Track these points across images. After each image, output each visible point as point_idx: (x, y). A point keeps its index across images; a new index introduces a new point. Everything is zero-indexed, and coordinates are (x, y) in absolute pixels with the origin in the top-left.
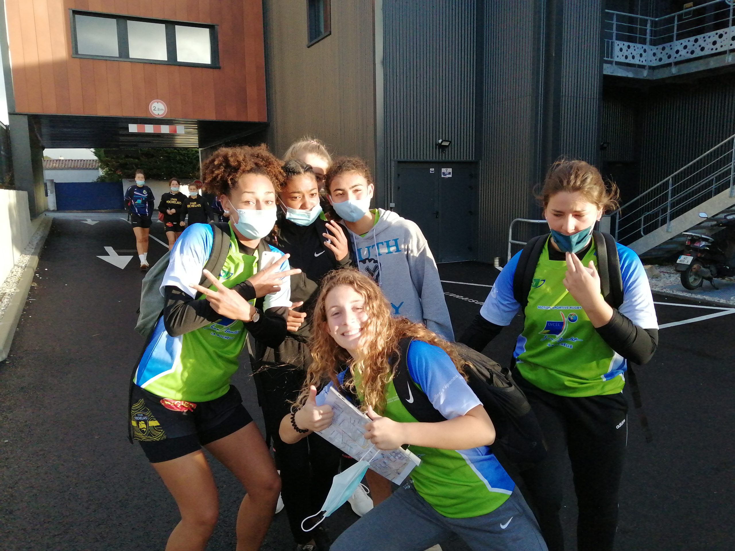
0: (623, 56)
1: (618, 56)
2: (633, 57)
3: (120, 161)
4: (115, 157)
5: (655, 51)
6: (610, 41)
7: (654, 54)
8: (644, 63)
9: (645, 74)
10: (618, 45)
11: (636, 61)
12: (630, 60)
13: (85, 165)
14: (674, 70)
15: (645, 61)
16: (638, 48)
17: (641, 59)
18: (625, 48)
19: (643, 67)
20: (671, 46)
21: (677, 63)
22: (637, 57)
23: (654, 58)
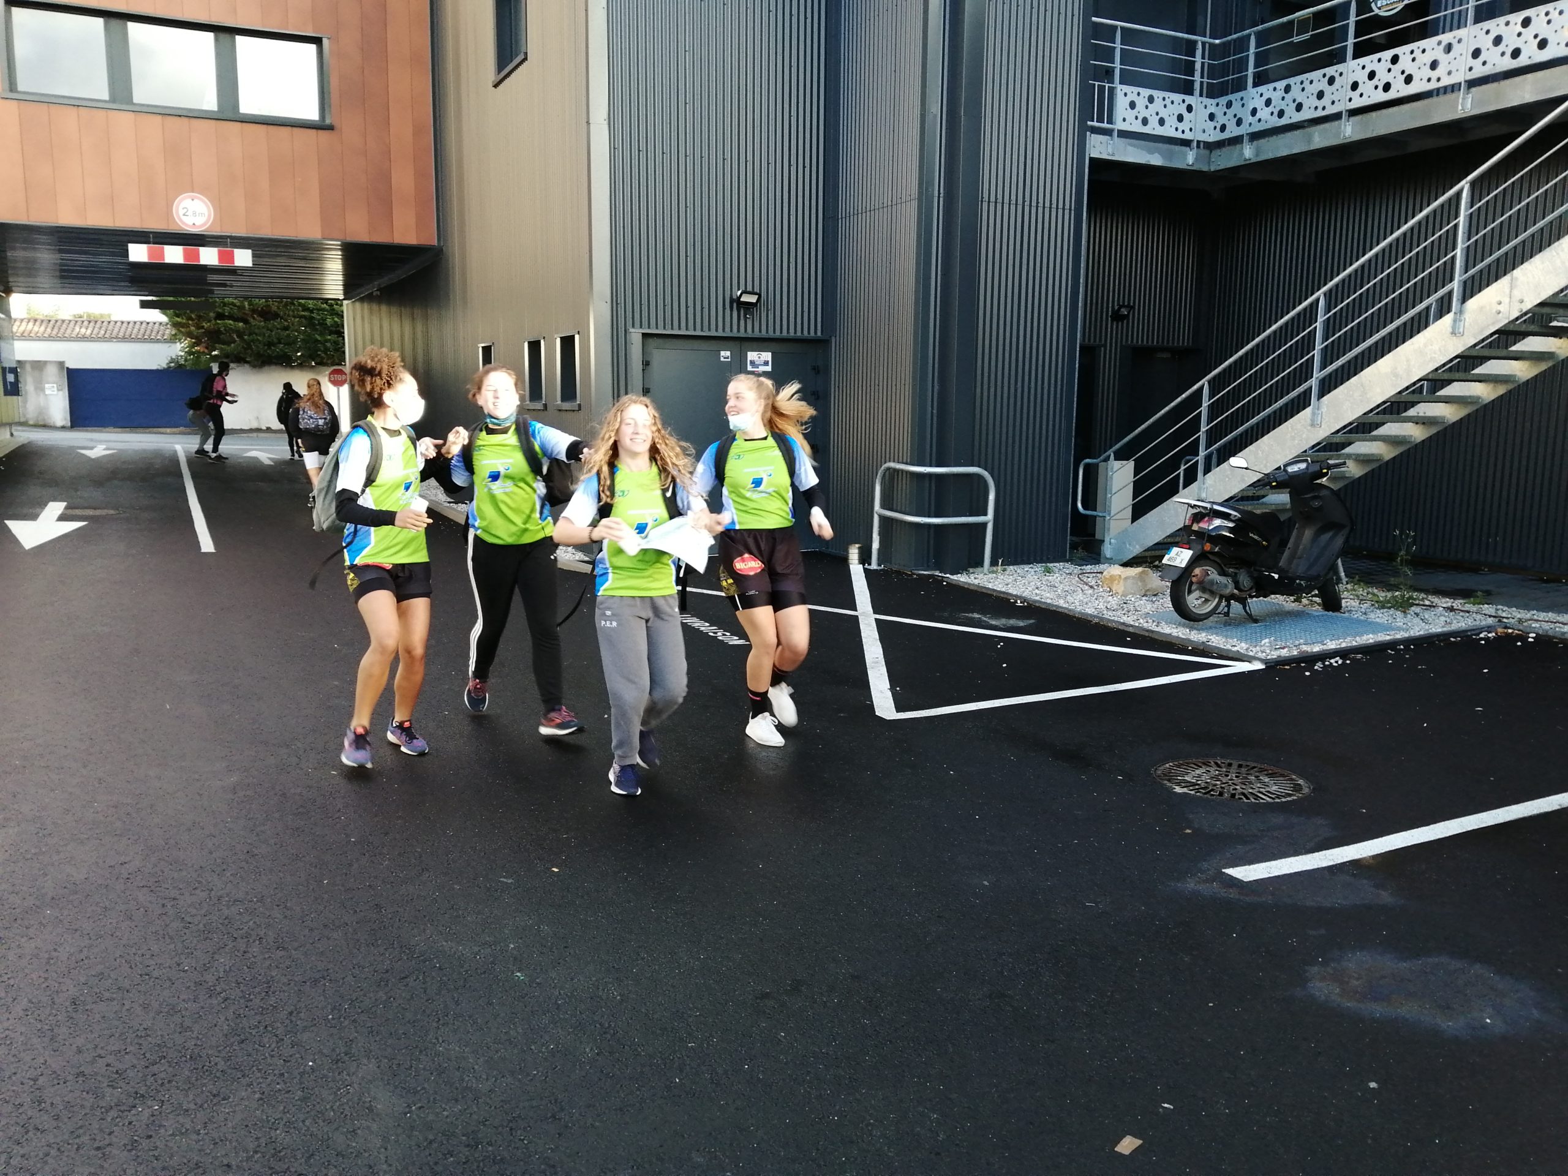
0: (1137, 118)
1: (1125, 118)
2: (1162, 122)
3: (206, 325)
4: (193, 316)
5: (1212, 109)
6: (1107, 85)
7: (1212, 117)
8: (1188, 136)
9: (1189, 159)
10: (1126, 94)
11: (1168, 131)
12: (1154, 128)
14: (1248, 152)
15: (1191, 130)
16: (1172, 102)
17: (1181, 126)
18: (1141, 102)
19: (1186, 143)
20: (1242, 99)
21: (1255, 136)
22: (1171, 122)
23: (1212, 124)
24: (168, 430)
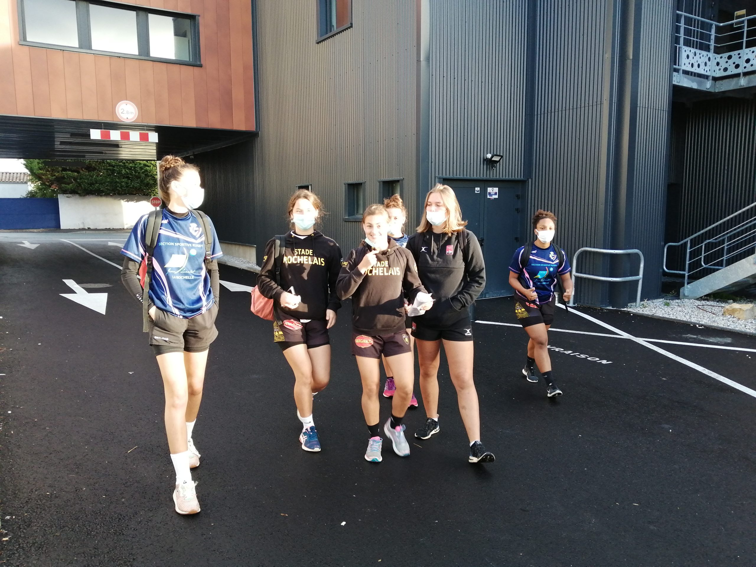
0: (689, 63)
1: (685, 64)
2: (699, 66)
3: (57, 174)
4: (49, 169)
5: (718, 60)
6: (678, 46)
7: (718, 64)
8: (708, 74)
9: (708, 85)
10: (685, 51)
11: (701, 71)
12: (695, 70)
13: (11, 178)
14: (743, 82)
15: (710, 70)
16: (703, 56)
17: (707, 68)
18: (691, 55)
19: (706, 77)
20: (739, 54)
21: (746, 74)
22: (702, 66)
23: (718, 68)
24: (35, 230)
